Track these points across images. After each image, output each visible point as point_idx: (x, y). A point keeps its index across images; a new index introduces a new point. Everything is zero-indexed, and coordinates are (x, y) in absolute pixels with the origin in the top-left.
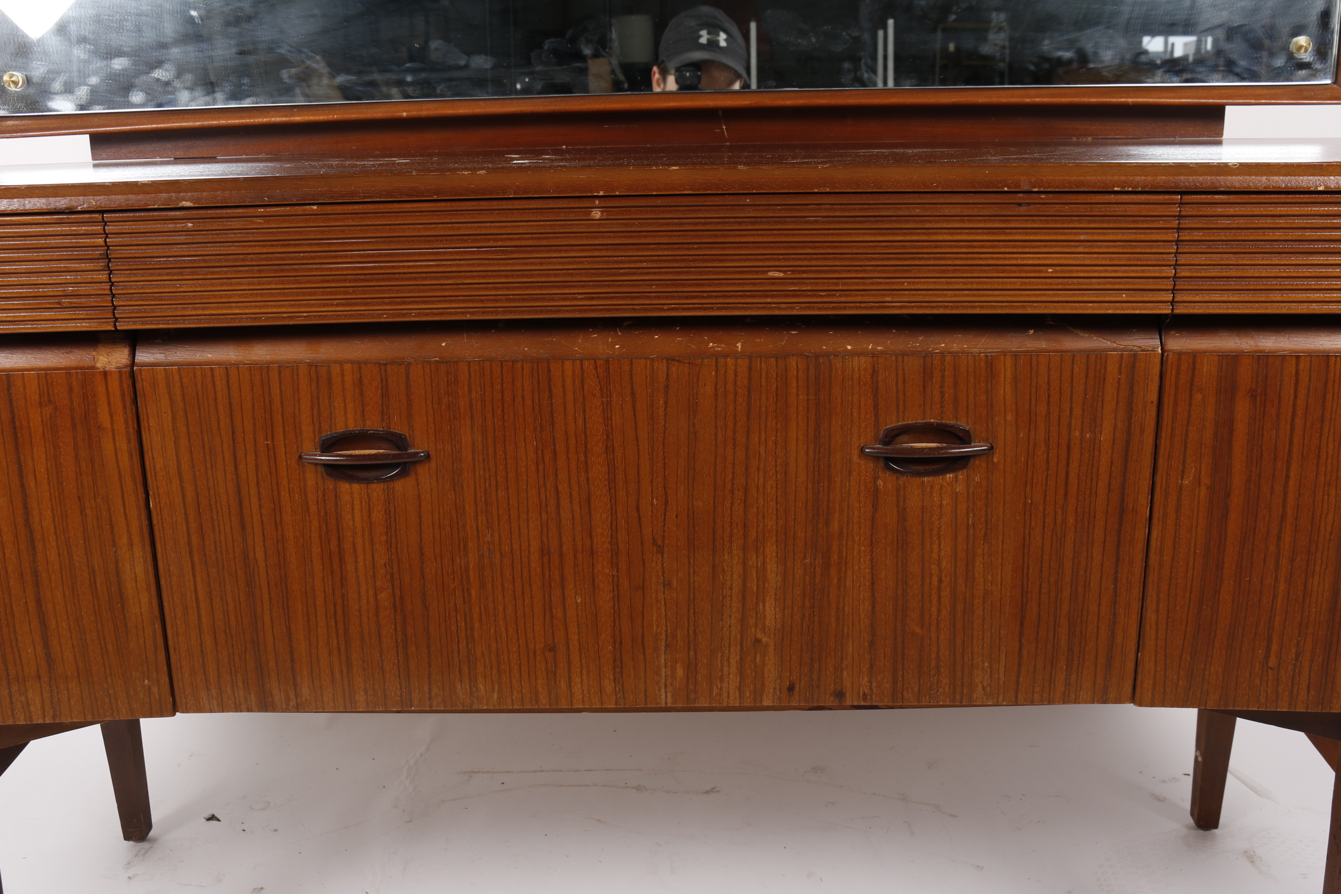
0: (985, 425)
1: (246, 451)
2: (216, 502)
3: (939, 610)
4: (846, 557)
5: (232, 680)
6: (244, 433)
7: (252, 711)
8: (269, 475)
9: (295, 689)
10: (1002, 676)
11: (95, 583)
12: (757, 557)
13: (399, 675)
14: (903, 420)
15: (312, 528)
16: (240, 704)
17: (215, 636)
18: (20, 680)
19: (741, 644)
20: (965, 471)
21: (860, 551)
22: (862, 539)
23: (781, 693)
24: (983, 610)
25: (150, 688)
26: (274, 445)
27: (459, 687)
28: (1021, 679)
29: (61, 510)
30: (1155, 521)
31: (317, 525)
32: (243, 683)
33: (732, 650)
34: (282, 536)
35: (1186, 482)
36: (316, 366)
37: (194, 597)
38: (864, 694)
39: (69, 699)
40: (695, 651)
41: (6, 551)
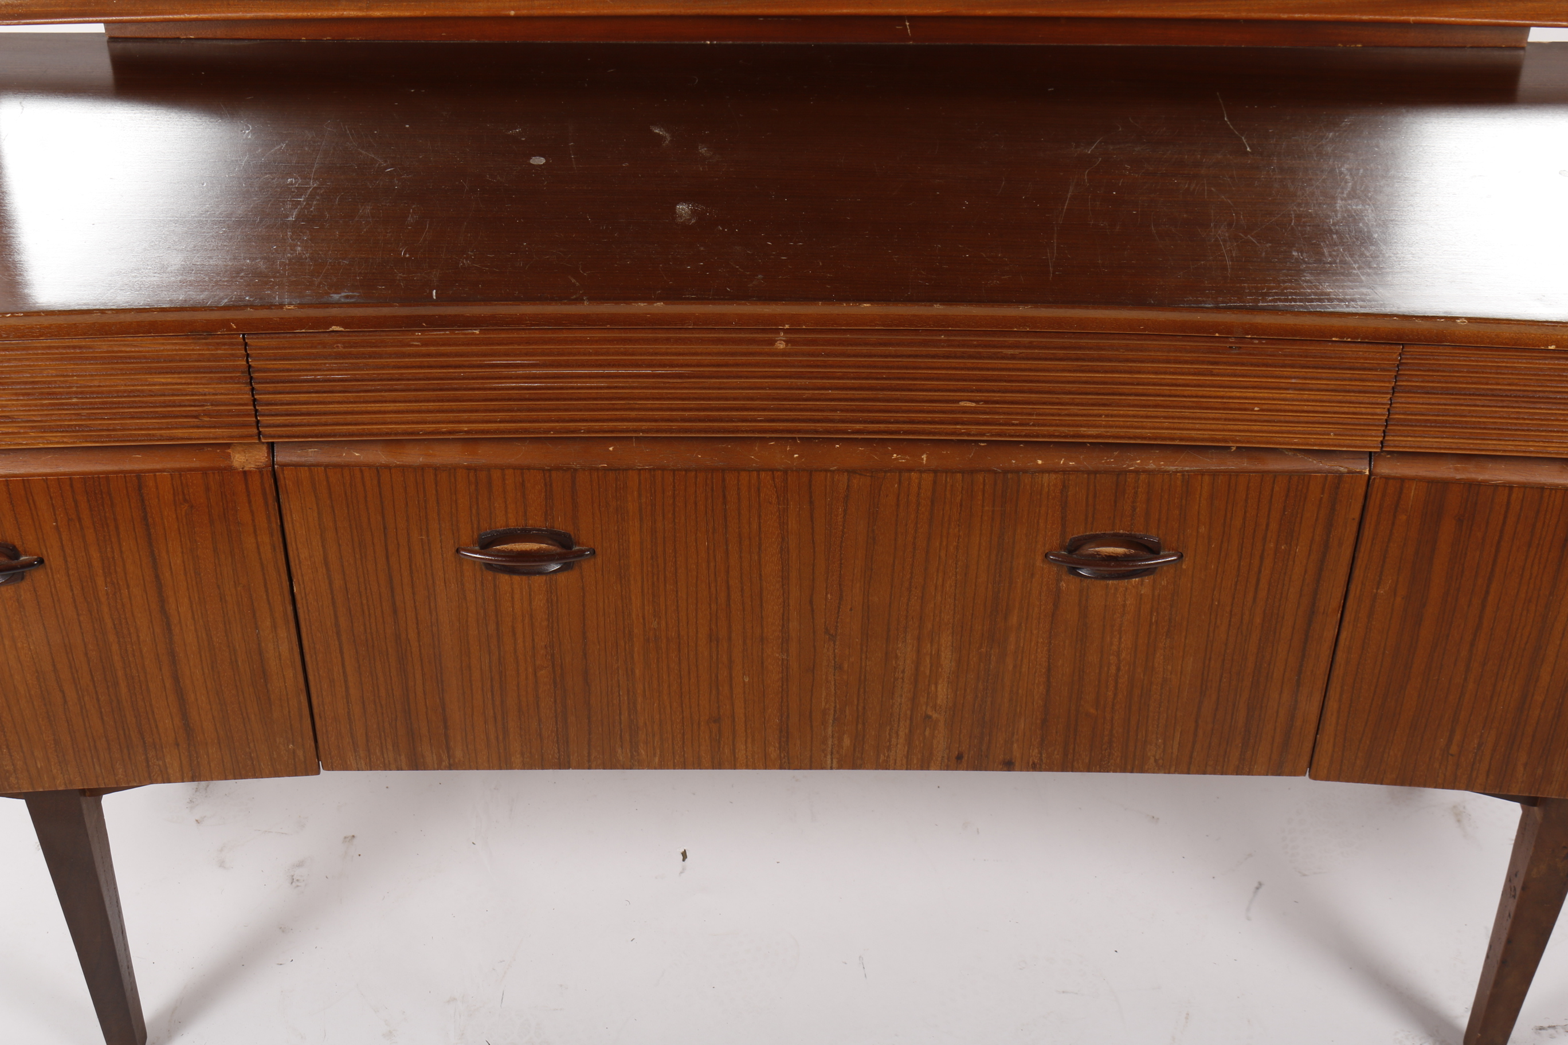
0: (1176, 536)
1: (398, 544)
2: (366, 589)
3: (1115, 695)
4: (1023, 647)
5: (381, 743)
6: (396, 529)
7: (402, 770)
8: (423, 566)
9: (448, 752)
10: (1175, 751)
11: (236, 661)
12: (931, 646)
13: (557, 740)
14: (1091, 530)
15: (469, 613)
16: (389, 764)
17: (364, 705)
18: (157, 747)
19: (911, 719)
20: (1152, 577)
21: (1038, 642)
22: (1041, 632)
23: (948, 760)
24: (1161, 696)
25: (294, 752)
26: (429, 540)
27: (619, 751)
28: (1195, 754)
29: (199, 597)
30: (1345, 623)
31: (474, 611)
32: (393, 746)
33: (901, 724)
34: (437, 620)
35: (1381, 592)
36: (475, 470)
37: (341, 671)
38: (1034, 763)
39: (209, 763)
40: (864, 724)
41: (140, 635)
